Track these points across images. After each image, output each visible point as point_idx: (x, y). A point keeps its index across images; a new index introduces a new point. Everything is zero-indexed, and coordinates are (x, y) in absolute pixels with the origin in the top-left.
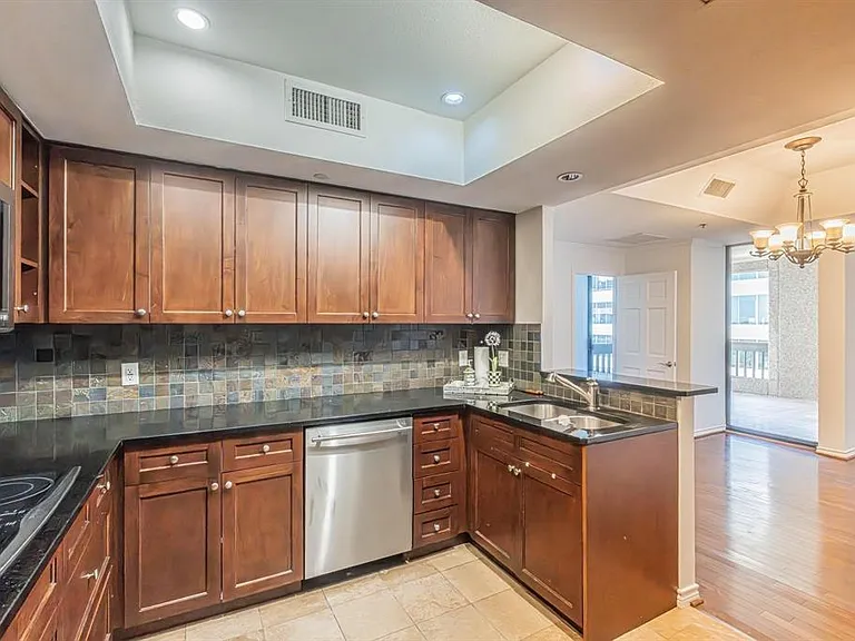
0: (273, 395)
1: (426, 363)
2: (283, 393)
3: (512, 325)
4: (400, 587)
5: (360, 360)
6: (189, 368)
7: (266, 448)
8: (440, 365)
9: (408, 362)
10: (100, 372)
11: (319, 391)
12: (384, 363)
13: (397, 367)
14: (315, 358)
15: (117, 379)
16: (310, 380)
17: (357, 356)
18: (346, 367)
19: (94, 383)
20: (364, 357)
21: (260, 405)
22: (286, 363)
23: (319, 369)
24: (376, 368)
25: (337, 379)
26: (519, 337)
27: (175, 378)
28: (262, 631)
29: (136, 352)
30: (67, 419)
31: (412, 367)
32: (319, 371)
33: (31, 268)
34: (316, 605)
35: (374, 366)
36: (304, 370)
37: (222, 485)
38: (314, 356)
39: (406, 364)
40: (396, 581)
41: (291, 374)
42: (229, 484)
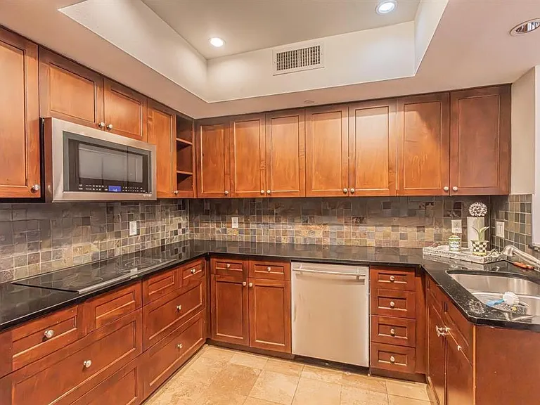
0: (300, 240)
1: (416, 229)
2: (305, 239)
3: (508, 196)
4: (351, 388)
5: (356, 222)
6: (259, 222)
7: (269, 269)
8: (430, 232)
9: (398, 226)
10: (224, 220)
11: (328, 241)
12: (376, 226)
13: (388, 229)
14: (325, 219)
15: (230, 225)
16: (321, 234)
17: (355, 220)
18: (346, 227)
19: (223, 226)
20: (360, 220)
21: (292, 245)
22: (307, 222)
23: (328, 227)
24: (370, 229)
25: (340, 235)
26: (513, 208)
27: (253, 226)
28: (261, 370)
29: (237, 212)
30: (213, 241)
31: (402, 230)
32: (328, 228)
33: (189, 175)
34: (295, 372)
35: (368, 228)
36: (318, 227)
37: (248, 283)
38: (324, 218)
39: (395, 228)
40: (350, 383)
41: (310, 229)
42: (251, 284)
